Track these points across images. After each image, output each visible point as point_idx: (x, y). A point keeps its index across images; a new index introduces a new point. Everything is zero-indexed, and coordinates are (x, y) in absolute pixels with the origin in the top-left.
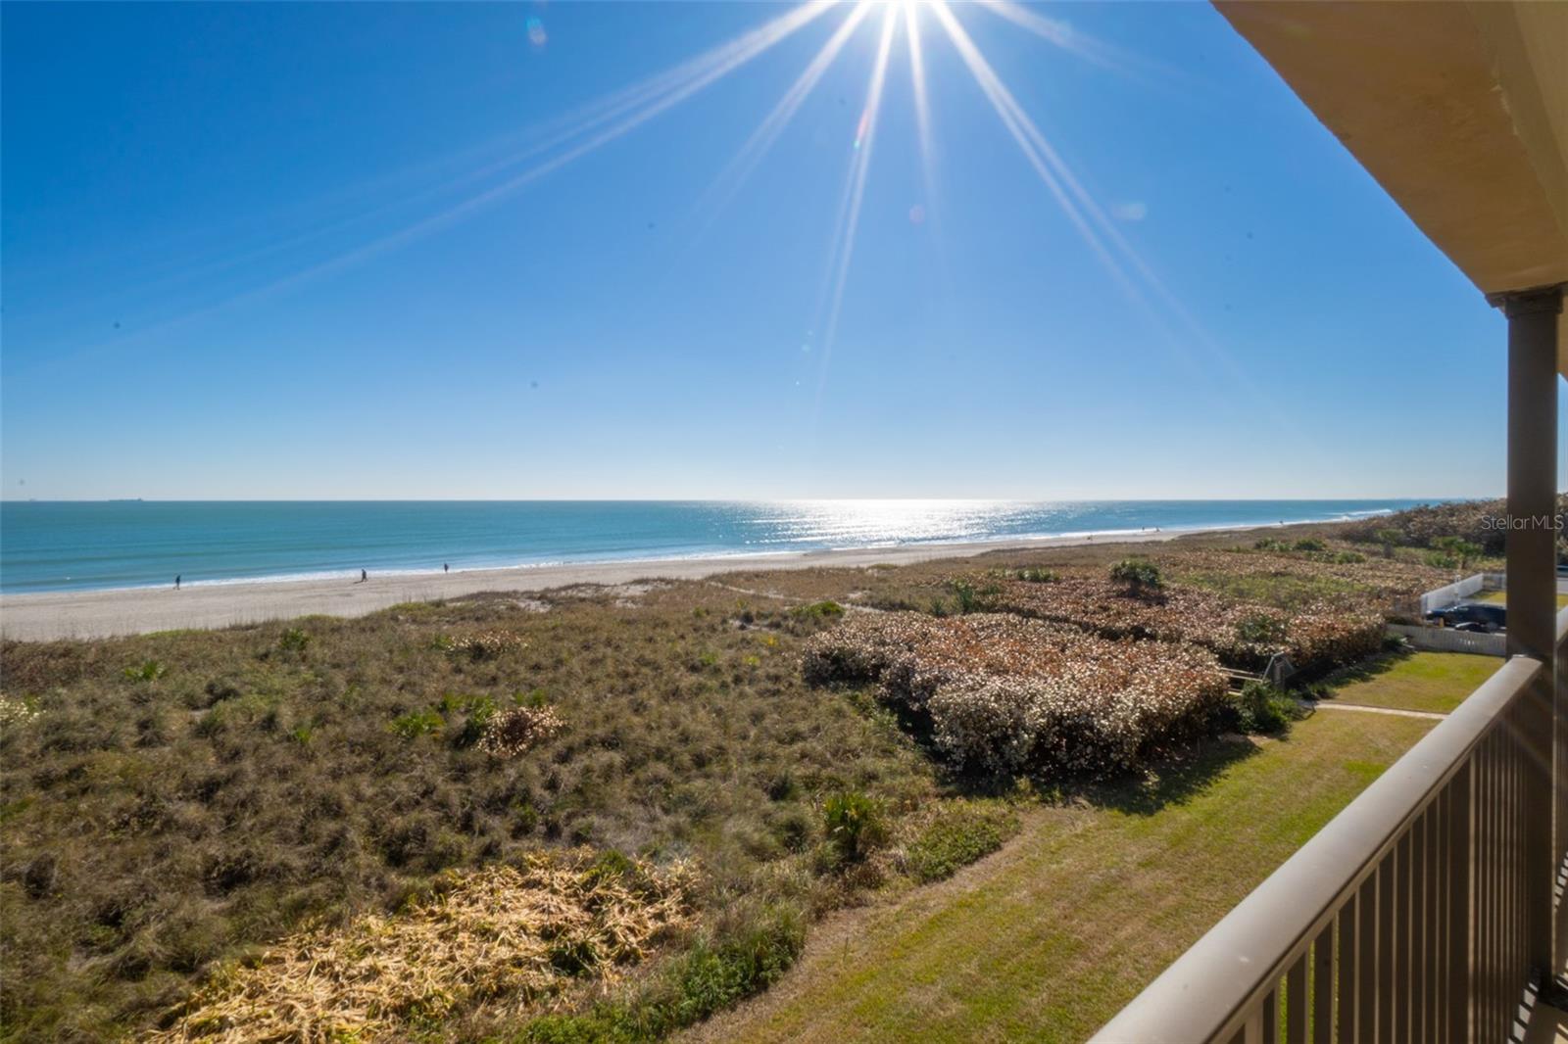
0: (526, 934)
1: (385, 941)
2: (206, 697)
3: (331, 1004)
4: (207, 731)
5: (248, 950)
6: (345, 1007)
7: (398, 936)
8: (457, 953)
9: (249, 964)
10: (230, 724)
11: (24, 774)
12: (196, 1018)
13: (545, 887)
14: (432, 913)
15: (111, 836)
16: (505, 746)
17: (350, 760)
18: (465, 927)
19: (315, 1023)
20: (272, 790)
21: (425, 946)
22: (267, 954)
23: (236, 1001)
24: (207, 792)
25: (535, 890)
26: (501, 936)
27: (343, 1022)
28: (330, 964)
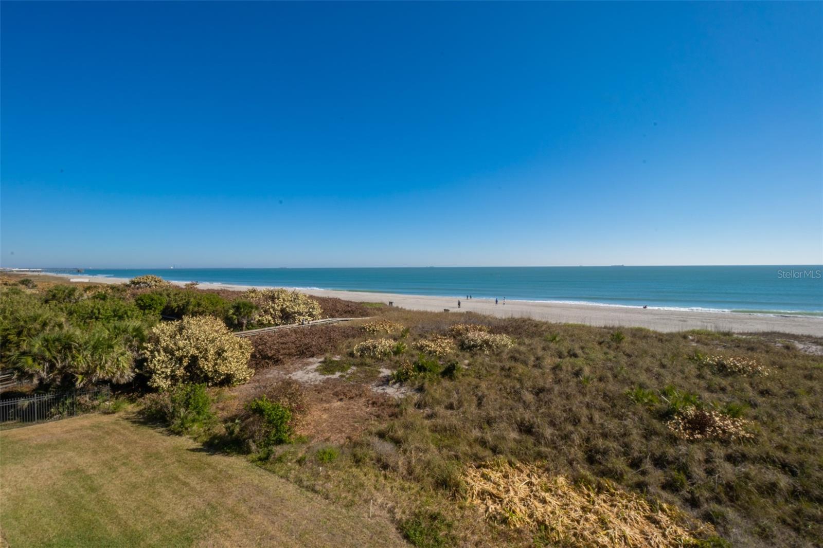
0: (625, 542)
1: (560, 492)
2: (566, 354)
3: (522, 500)
4: (556, 368)
5: (513, 459)
6: (524, 505)
7: (566, 494)
8: (582, 522)
9: (510, 464)
10: (564, 368)
11: (498, 364)
12: (485, 471)
13: (661, 528)
14: (589, 496)
15: (505, 395)
16: (685, 429)
17: (600, 402)
18: (597, 513)
19: (510, 501)
20: (558, 401)
21: (571, 506)
22: (518, 465)
23: (499, 474)
24: (539, 391)
25: (653, 526)
26: (609, 531)
27: (518, 510)
28: (534, 485)
